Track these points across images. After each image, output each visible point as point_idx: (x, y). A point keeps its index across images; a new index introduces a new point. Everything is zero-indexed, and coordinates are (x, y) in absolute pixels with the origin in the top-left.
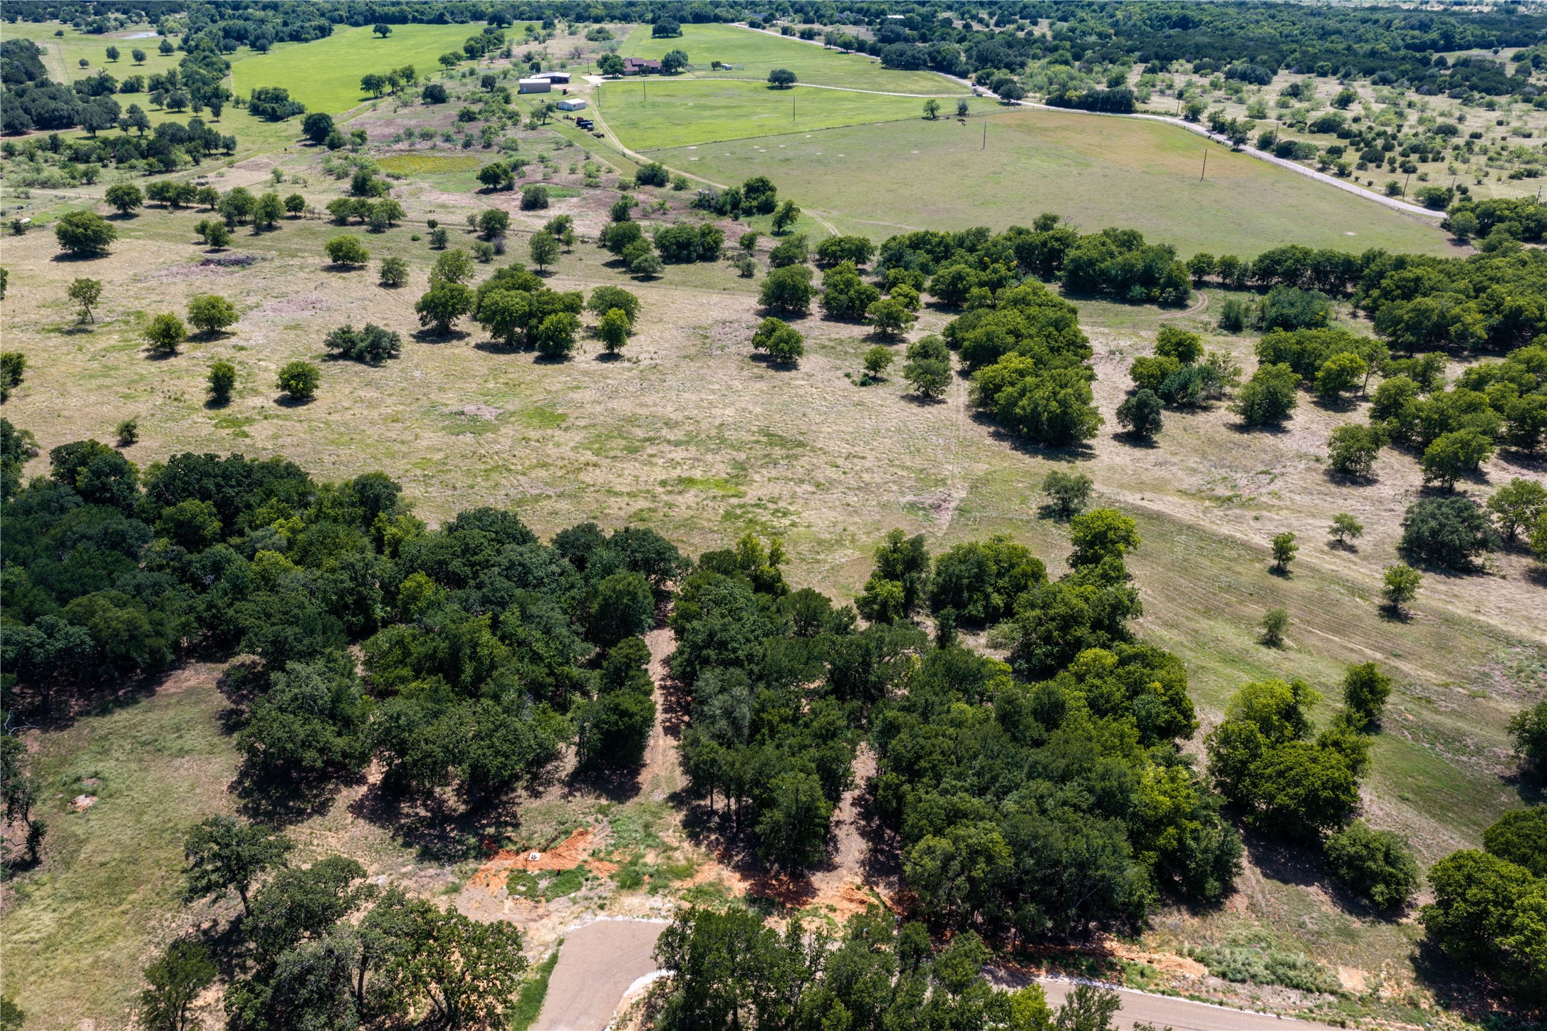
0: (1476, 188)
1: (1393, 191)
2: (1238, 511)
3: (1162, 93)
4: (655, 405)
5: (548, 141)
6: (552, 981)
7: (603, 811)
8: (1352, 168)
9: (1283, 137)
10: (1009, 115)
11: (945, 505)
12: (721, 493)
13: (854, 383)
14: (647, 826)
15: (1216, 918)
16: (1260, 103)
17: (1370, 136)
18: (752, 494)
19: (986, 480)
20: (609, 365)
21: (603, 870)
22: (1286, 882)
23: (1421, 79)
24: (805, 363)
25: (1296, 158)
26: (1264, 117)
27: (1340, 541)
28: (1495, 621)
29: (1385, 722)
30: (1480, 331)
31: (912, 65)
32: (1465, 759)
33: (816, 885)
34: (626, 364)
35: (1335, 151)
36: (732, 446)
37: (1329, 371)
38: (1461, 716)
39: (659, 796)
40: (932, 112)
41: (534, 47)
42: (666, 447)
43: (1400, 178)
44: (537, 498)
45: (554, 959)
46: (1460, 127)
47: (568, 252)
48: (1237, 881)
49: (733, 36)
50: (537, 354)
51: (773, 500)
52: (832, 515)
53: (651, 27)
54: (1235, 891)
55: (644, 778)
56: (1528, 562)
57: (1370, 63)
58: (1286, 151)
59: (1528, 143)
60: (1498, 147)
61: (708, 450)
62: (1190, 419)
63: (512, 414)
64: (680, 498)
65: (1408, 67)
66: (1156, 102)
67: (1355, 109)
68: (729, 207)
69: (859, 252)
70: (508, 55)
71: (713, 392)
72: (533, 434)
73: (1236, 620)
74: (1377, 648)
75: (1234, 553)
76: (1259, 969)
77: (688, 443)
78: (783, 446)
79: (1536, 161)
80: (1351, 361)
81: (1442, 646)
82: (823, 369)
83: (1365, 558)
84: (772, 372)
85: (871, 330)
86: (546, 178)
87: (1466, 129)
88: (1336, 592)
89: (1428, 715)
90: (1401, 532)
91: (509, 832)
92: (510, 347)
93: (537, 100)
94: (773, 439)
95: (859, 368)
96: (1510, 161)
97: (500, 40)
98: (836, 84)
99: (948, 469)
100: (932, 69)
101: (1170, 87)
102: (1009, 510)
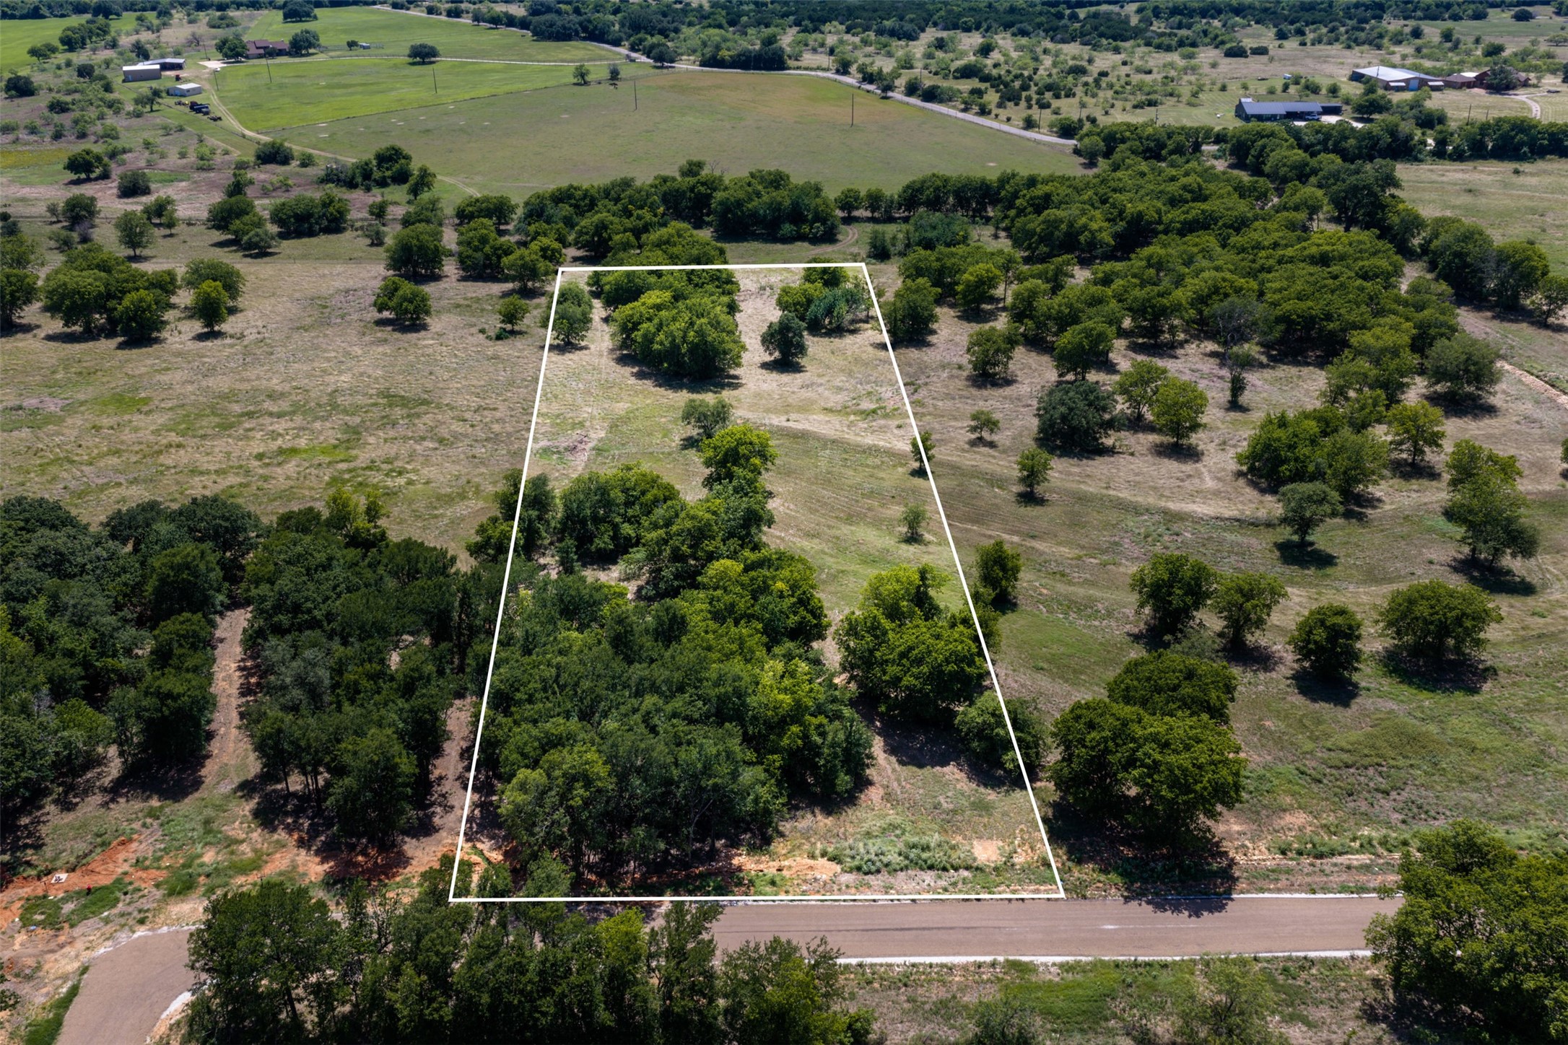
0: (1104, 118)
1: (1029, 124)
2: (882, 422)
3: (814, 50)
4: (258, 378)
5: (155, 127)
6: (70, 1017)
7: (153, 814)
8: (992, 106)
9: (928, 82)
10: (663, 78)
11: (581, 446)
12: (328, 460)
13: (489, 338)
14: (207, 822)
15: (851, 814)
16: (907, 55)
17: (1008, 79)
18: (363, 457)
19: (626, 419)
20: (209, 344)
21: (146, 882)
22: (921, 766)
23: (1055, 29)
24: (435, 324)
25: (941, 101)
26: (911, 67)
27: (980, 439)
28: (1124, 495)
29: (1021, 601)
30: (1106, 237)
31: (563, 35)
32: (1097, 623)
33: (409, 854)
34: (228, 341)
35: (978, 93)
36: (345, 412)
37: (968, 284)
38: (1093, 584)
39: (226, 788)
40: (582, 77)
41: (145, 36)
42: (267, 420)
43: (1035, 113)
44: (102, 488)
45: (74, 991)
46: (1089, 68)
47: (171, 235)
48: (871, 772)
49: (373, 17)
50: (121, 339)
51: (388, 461)
52: (455, 469)
53: (280, 14)
54: (870, 783)
55: (209, 771)
56: (1154, 438)
57: (1009, 18)
58: (931, 95)
59: (1148, 78)
60: (1122, 82)
61: (316, 418)
62: (837, 342)
63: (82, 404)
64: (279, 470)
65: (1043, 19)
66: (808, 58)
67: (995, 56)
68: (359, 180)
69: (499, 210)
70: (114, 45)
71: (328, 360)
72: (106, 421)
73: (877, 523)
74: (1013, 532)
75: (877, 461)
76: (893, 858)
77: (294, 413)
78: (403, 406)
79: (1155, 92)
80: (987, 271)
81: (1075, 522)
82: (456, 328)
83: (1004, 452)
84: (397, 335)
85: (509, 286)
86: (150, 164)
87: (1094, 70)
88: (975, 485)
89: (1062, 588)
90: (1035, 422)
91: (30, 855)
92: (89, 335)
93: (144, 88)
94: (391, 398)
95: (495, 323)
96: (1133, 94)
97: (104, 31)
98: (483, 58)
99: (586, 411)
100: (584, 39)
101: (822, 45)
102: (650, 445)
